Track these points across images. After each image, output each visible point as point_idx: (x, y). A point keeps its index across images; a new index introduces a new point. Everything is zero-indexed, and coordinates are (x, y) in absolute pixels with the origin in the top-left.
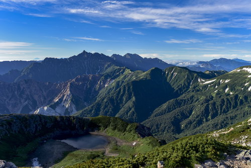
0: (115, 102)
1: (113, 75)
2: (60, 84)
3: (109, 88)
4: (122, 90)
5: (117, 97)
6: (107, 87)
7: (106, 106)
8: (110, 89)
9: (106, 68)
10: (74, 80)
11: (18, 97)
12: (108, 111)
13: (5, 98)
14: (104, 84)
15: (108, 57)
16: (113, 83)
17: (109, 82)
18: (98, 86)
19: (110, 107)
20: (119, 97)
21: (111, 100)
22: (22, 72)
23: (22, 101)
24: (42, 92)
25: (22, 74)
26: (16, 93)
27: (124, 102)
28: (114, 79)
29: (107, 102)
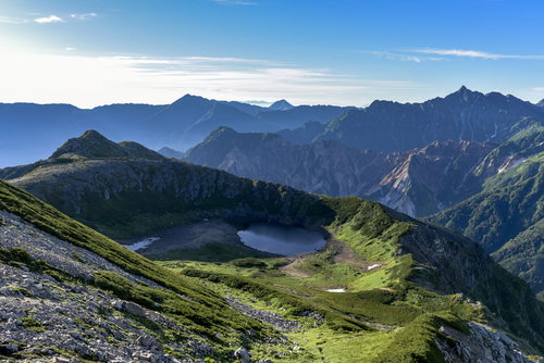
0: (511, 210)
1: (526, 146)
2: (391, 156)
3: (506, 178)
4: (536, 185)
5: (520, 199)
6: (503, 174)
7: (483, 218)
8: (510, 179)
9: (516, 131)
10: (423, 151)
11: (308, 173)
12: (487, 230)
13: (285, 171)
14: (497, 166)
15: (528, 104)
16: (522, 167)
17: (511, 163)
18: (478, 170)
19: (494, 221)
20: (525, 201)
21: (501, 205)
22: (326, 126)
23: (314, 181)
24: (354, 169)
25: (327, 130)
26: (305, 164)
27: (535, 216)
28: (525, 156)
29: (488, 207)
